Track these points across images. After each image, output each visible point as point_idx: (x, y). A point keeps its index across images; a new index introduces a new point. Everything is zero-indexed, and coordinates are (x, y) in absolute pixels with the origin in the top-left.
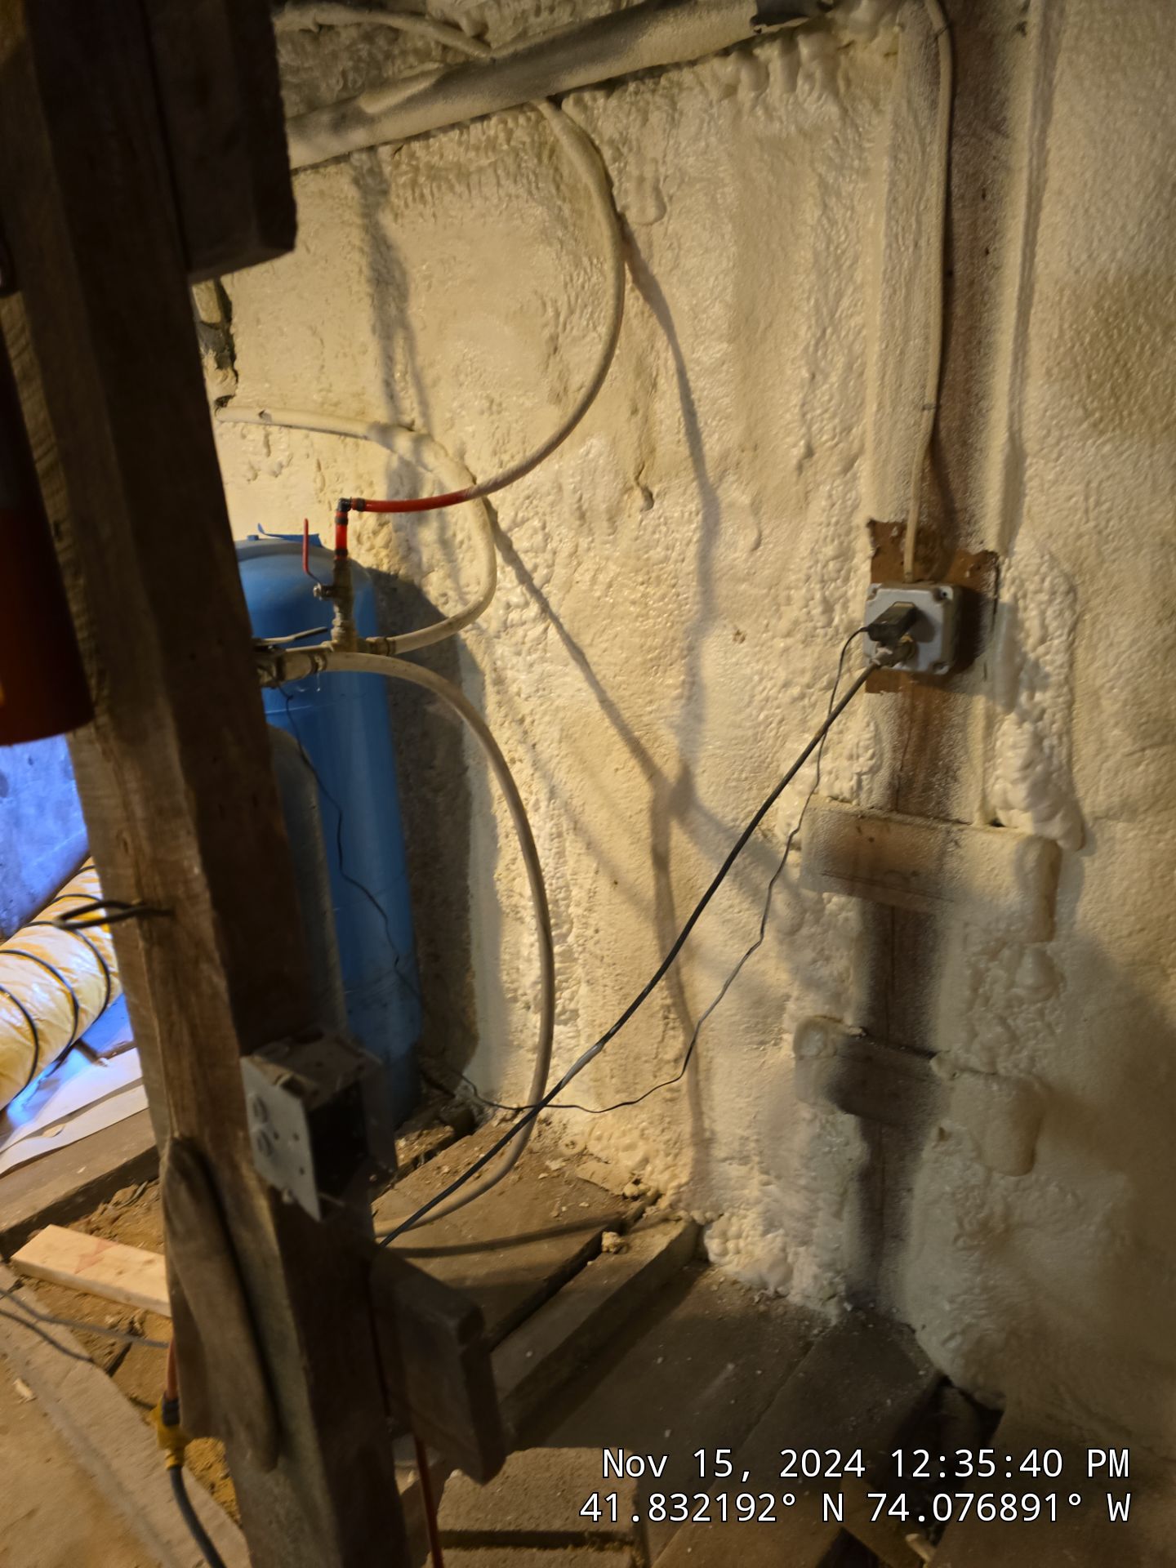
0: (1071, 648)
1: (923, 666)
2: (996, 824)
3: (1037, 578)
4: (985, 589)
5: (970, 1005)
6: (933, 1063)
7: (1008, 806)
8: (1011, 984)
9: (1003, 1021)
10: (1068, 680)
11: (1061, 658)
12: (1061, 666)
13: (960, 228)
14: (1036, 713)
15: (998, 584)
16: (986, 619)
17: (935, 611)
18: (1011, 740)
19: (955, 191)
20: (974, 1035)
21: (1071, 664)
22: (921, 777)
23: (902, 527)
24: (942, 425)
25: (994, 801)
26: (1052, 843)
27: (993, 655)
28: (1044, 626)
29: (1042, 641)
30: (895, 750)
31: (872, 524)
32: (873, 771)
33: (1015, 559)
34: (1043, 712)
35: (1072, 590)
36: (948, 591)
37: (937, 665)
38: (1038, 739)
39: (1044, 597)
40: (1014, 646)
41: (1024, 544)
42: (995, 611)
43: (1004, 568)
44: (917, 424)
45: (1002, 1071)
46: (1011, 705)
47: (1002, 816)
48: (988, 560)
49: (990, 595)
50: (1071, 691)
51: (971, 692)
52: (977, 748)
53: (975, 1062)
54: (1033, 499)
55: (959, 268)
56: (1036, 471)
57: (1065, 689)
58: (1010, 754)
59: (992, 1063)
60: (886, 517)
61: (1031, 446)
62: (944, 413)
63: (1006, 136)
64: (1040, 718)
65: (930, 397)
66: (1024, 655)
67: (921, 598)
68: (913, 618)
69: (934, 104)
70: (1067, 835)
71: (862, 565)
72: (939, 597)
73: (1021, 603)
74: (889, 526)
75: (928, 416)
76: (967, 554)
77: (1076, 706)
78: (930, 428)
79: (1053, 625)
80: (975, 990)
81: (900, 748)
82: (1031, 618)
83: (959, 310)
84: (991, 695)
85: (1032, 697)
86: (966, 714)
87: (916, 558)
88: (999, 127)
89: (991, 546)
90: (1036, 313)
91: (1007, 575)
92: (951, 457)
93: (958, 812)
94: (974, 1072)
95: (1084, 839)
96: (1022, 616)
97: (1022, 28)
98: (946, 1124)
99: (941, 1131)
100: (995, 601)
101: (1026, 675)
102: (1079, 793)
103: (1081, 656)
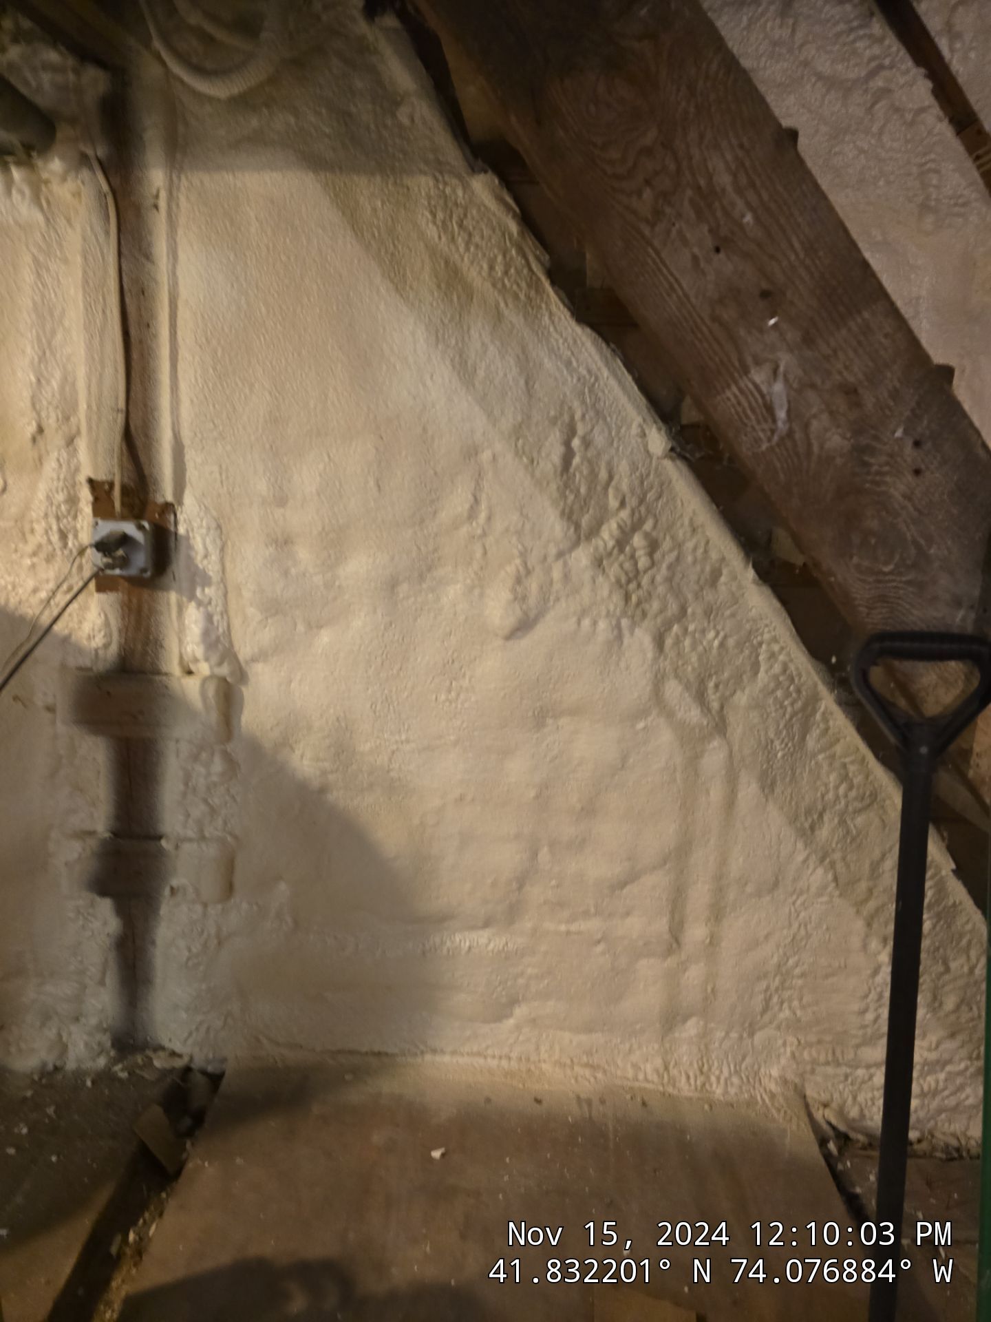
0: (222, 561)
1: (133, 571)
2: (190, 673)
3: (198, 520)
4: (168, 526)
5: (184, 795)
6: (163, 843)
7: (196, 660)
8: (208, 774)
9: (205, 801)
10: (223, 581)
11: (217, 567)
12: (217, 572)
13: (131, 309)
14: (206, 601)
15: (176, 523)
16: (172, 544)
17: (138, 536)
18: (194, 618)
19: (125, 287)
20: (188, 815)
21: (224, 570)
22: (139, 647)
23: (111, 485)
24: (131, 421)
25: (187, 658)
26: (223, 680)
27: (179, 566)
28: (205, 548)
29: (206, 556)
30: (120, 631)
31: (91, 482)
33: (184, 508)
34: (211, 600)
35: (219, 527)
36: (146, 525)
37: (144, 570)
38: (209, 618)
39: (204, 531)
40: (190, 559)
41: (189, 500)
42: (176, 539)
43: (179, 513)
44: (115, 420)
45: (207, 834)
46: (192, 597)
47: (193, 668)
48: (168, 508)
49: (172, 529)
50: (225, 587)
51: (166, 589)
52: (174, 625)
53: (190, 834)
54: (191, 473)
56: (191, 456)
57: (221, 586)
58: (194, 627)
59: (201, 831)
60: (101, 476)
61: (186, 442)
62: (132, 415)
63: (153, 262)
64: (209, 605)
65: (122, 404)
66: (197, 567)
67: (129, 528)
68: (125, 540)
69: (107, 233)
70: (232, 674)
71: (86, 507)
72: (141, 528)
73: (191, 535)
74: (102, 483)
75: (121, 418)
76: (155, 503)
77: (229, 595)
78: (123, 424)
79: (210, 548)
80: (186, 784)
81: (124, 630)
82: (198, 543)
83: (135, 355)
84: (180, 591)
85: (203, 590)
86: (165, 604)
87: (123, 504)
88: (148, 257)
89: (169, 498)
90: (181, 366)
91: (181, 517)
92: (139, 442)
93: (164, 668)
94: (190, 840)
95: (242, 675)
96: (192, 541)
97: (156, 207)
98: (175, 882)
99: (172, 889)
100: (176, 534)
101: (198, 578)
102: (236, 648)
103: (228, 565)
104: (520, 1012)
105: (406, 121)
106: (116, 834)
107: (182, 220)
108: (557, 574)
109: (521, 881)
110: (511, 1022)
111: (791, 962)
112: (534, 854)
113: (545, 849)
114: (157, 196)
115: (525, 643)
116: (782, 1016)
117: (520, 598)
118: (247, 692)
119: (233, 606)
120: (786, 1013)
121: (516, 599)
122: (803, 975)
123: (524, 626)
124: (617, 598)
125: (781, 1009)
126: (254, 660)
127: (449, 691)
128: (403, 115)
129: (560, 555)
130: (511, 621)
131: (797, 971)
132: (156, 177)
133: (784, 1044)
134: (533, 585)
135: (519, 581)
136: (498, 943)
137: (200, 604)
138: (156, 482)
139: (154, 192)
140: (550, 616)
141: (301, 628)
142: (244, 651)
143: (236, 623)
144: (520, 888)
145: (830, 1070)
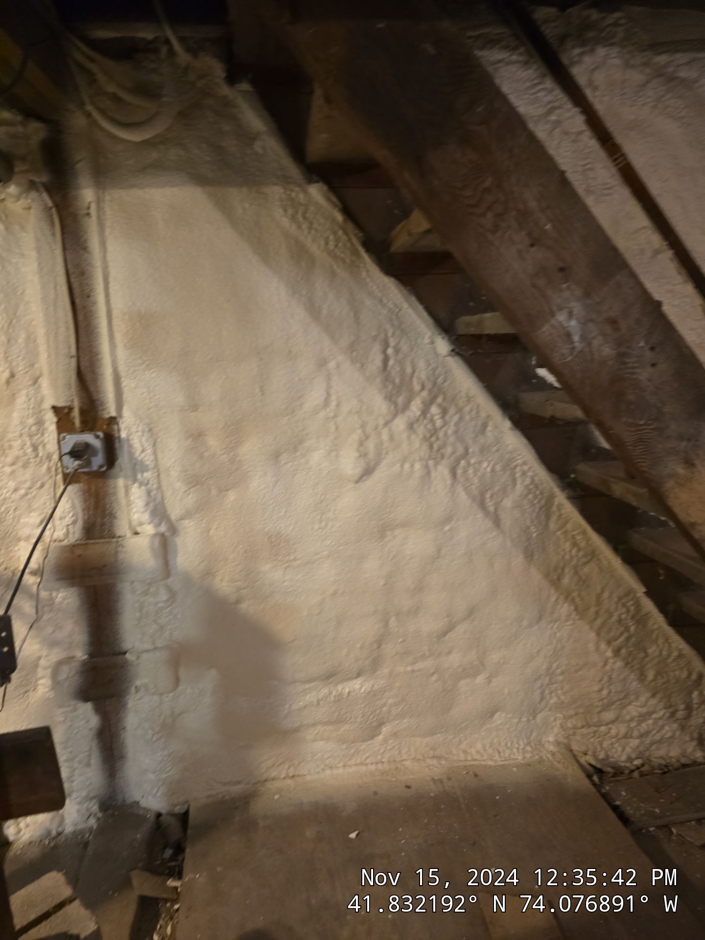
0: (155, 453)
1: (94, 468)
2: (136, 533)
3: (136, 426)
4: (113, 433)
5: (140, 619)
6: (128, 656)
7: (141, 524)
8: (157, 603)
9: (155, 622)
10: (156, 466)
11: (152, 458)
12: (152, 461)
13: (75, 285)
14: (146, 482)
15: (119, 430)
16: (117, 445)
17: (96, 443)
18: (137, 495)
19: (71, 271)
20: (144, 634)
21: (156, 459)
22: (99, 520)
23: (70, 409)
24: (82, 364)
25: (134, 523)
26: (163, 535)
27: (123, 460)
28: (142, 446)
29: (143, 451)
30: (84, 510)
31: (54, 408)
32: (74, 523)
33: (124, 419)
34: (148, 481)
35: (150, 430)
36: (100, 434)
37: (101, 466)
38: (149, 492)
39: (139, 434)
40: (131, 454)
41: (126, 413)
42: (120, 441)
43: (120, 423)
44: (69, 363)
45: (159, 645)
46: (135, 480)
47: (139, 529)
48: (113, 420)
49: (117, 435)
50: (158, 470)
51: (116, 477)
52: (123, 501)
53: (147, 647)
54: (127, 395)
55: (77, 301)
56: (126, 383)
57: (155, 470)
58: (138, 501)
59: (154, 643)
60: (61, 403)
61: (122, 374)
62: (82, 359)
63: (89, 253)
64: (147, 484)
65: (73, 351)
66: (137, 459)
67: (88, 438)
68: (87, 447)
69: (54, 235)
70: (168, 530)
71: (51, 426)
72: (97, 437)
73: (130, 437)
74: (63, 408)
75: (74, 361)
76: (102, 419)
77: (161, 476)
78: (76, 366)
79: (146, 445)
80: (141, 612)
81: (86, 509)
82: (136, 443)
83: (80, 317)
84: (126, 477)
85: (142, 476)
86: (115, 487)
87: (81, 421)
88: (85, 249)
89: (113, 413)
90: (116, 322)
91: (122, 426)
92: (88, 377)
93: (119, 533)
94: (148, 651)
95: (174, 530)
96: (132, 442)
97: (88, 214)
98: (138, 683)
99: (136, 687)
100: (119, 437)
101: (137, 467)
102: (169, 512)
103: (160, 456)
104: (385, 730)
105: (260, 151)
106: (91, 655)
107: (108, 223)
108: (385, 436)
109: (379, 642)
110: (381, 737)
111: (555, 665)
112: (386, 624)
113: (393, 619)
114: (89, 208)
115: (369, 483)
116: (552, 701)
117: (363, 455)
118: (179, 540)
119: (164, 483)
120: (554, 700)
121: (360, 456)
122: (562, 673)
123: (368, 472)
124: (425, 447)
125: (551, 698)
126: (182, 518)
127: (321, 521)
128: (258, 147)
129: (386, 424)
130: (358, 471)
131: (558, 671)
132: (87, 194)
133: (555, 720)
134: (371, 446)
135: (361, 443)
136: (367, 686)
137: (141, 484)
138: (102, 404)
139: (86, 204)
140: (384, 464)
141: (214, 492)
142: (175, 513)
143: (168, 494)
144: (379, 647)
145: (584, 731)
